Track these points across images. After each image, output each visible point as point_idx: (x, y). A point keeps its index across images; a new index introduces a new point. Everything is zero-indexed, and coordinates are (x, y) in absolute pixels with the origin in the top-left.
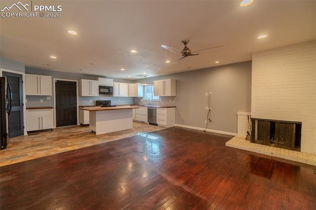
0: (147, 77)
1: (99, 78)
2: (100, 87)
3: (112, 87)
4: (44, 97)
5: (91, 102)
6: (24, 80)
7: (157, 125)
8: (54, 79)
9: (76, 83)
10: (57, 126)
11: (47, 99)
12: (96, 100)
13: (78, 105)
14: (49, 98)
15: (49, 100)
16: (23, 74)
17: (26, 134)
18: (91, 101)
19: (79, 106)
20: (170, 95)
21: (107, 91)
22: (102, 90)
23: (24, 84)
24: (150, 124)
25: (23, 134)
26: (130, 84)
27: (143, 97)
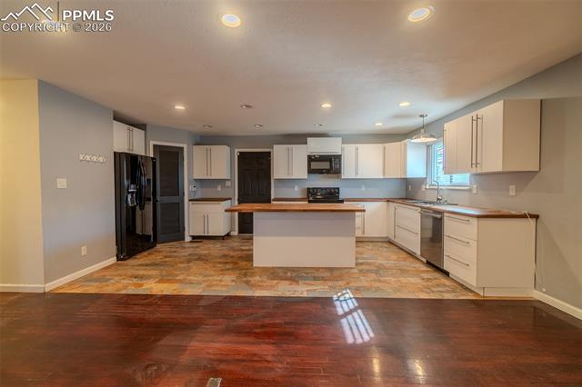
1: (309, 139)
2: (311, 159)
3: (339, 157)
4: (222, 181)
5: (296, 191)
6: (185, 155)
7: (447, 273)
8: (236, 150)
9: (269, 153)
10: (239, 233)
12: (306, 187)
13: (273, 197)
14: (228, 184)
15: (228, 187)
16: (185, 146)
17: (188, 239)
18: (296, 189)
20: (499, 168)
21: (326, 165)
22: (315, 165)
23: (185, 162)
24: (429, 263)
25: (184, 239)
26: (386, 145)
27: (425, 179)
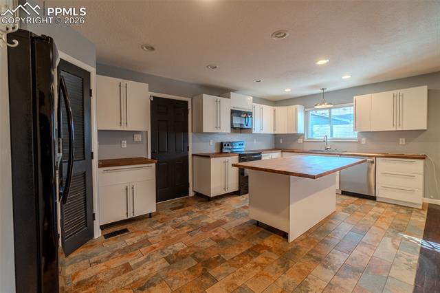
0: (328, 90)
1: (232, 93)
2: (234, 113)
3: (251, 113)
4: (128, 134)
5: (211, 146)
6: (93, 86)
7: (374, 198)
9: (187, 102)
11: (136, 140)
12: (221, 141)
13: (190, 153)
14: (138, 138)
18: (211, 142)
19: (193, 155)
23: (93, 99)
24: (343, 194)
25: (92, 236)
27: (303, 135)
